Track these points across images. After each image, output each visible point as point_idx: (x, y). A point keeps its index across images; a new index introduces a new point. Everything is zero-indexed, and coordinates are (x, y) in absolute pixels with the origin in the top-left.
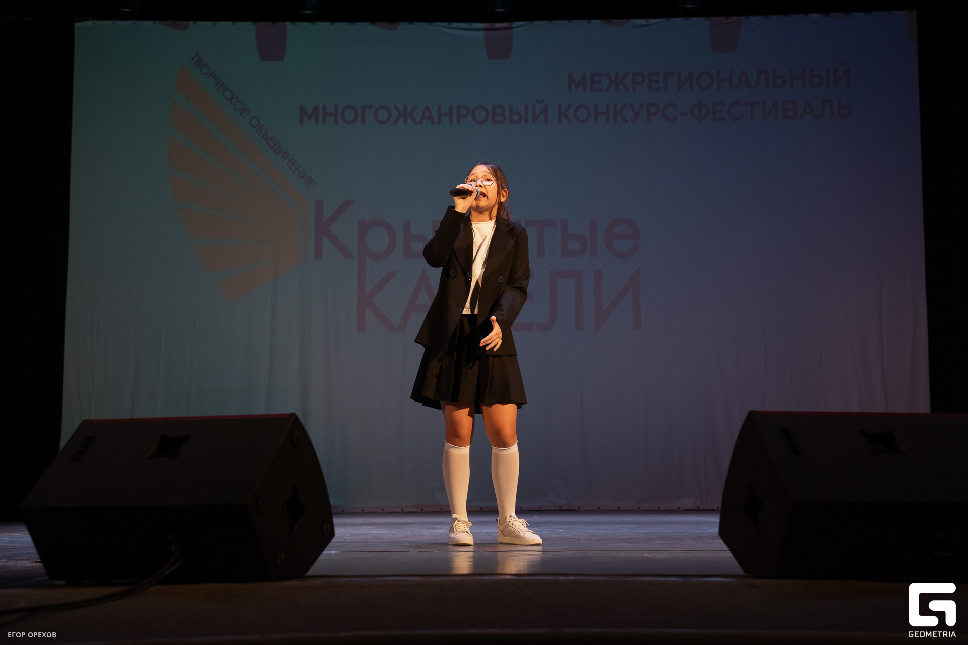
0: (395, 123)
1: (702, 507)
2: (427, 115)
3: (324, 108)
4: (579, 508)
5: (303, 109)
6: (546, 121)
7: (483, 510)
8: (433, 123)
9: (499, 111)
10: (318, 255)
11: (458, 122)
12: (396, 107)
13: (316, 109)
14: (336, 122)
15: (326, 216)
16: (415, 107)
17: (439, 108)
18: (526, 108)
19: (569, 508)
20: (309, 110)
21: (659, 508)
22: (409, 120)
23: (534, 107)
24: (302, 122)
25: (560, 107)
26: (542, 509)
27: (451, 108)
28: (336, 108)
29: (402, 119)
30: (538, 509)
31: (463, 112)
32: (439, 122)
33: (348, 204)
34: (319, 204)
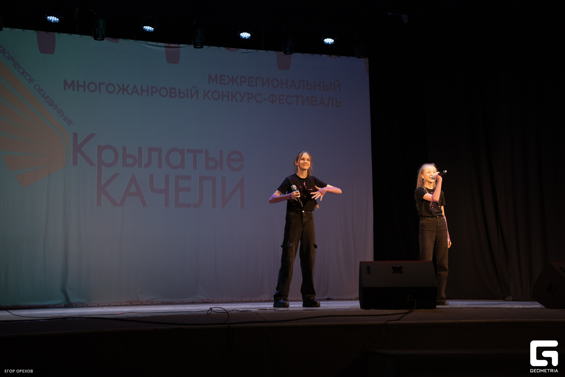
0: (117, 93)
2: (135, 90)
3: (78, 82)
4: (213, 301)
5: (65, 82)
6: (197, 98)
8: (138, 94)
9: (173, 91)
10: (75, 163)
11: (152, 95)
12: (118, 85)
13: (73, 82)
14: (85, 90)
15: (79, 143)
16: (128, 86)
17: (141, 87)
18: (187, 90)
19: (208, 301)
20: (69, 83)
22: (125, 92)
23: (191, 90)
25: (204, 91)
27: (148, 87)
28: (84, 83)
29: (121, 91)
30: (192, 302)
31: (154, 90)
32: (142, 95)
33: (91, 136)
34: (75, 135)
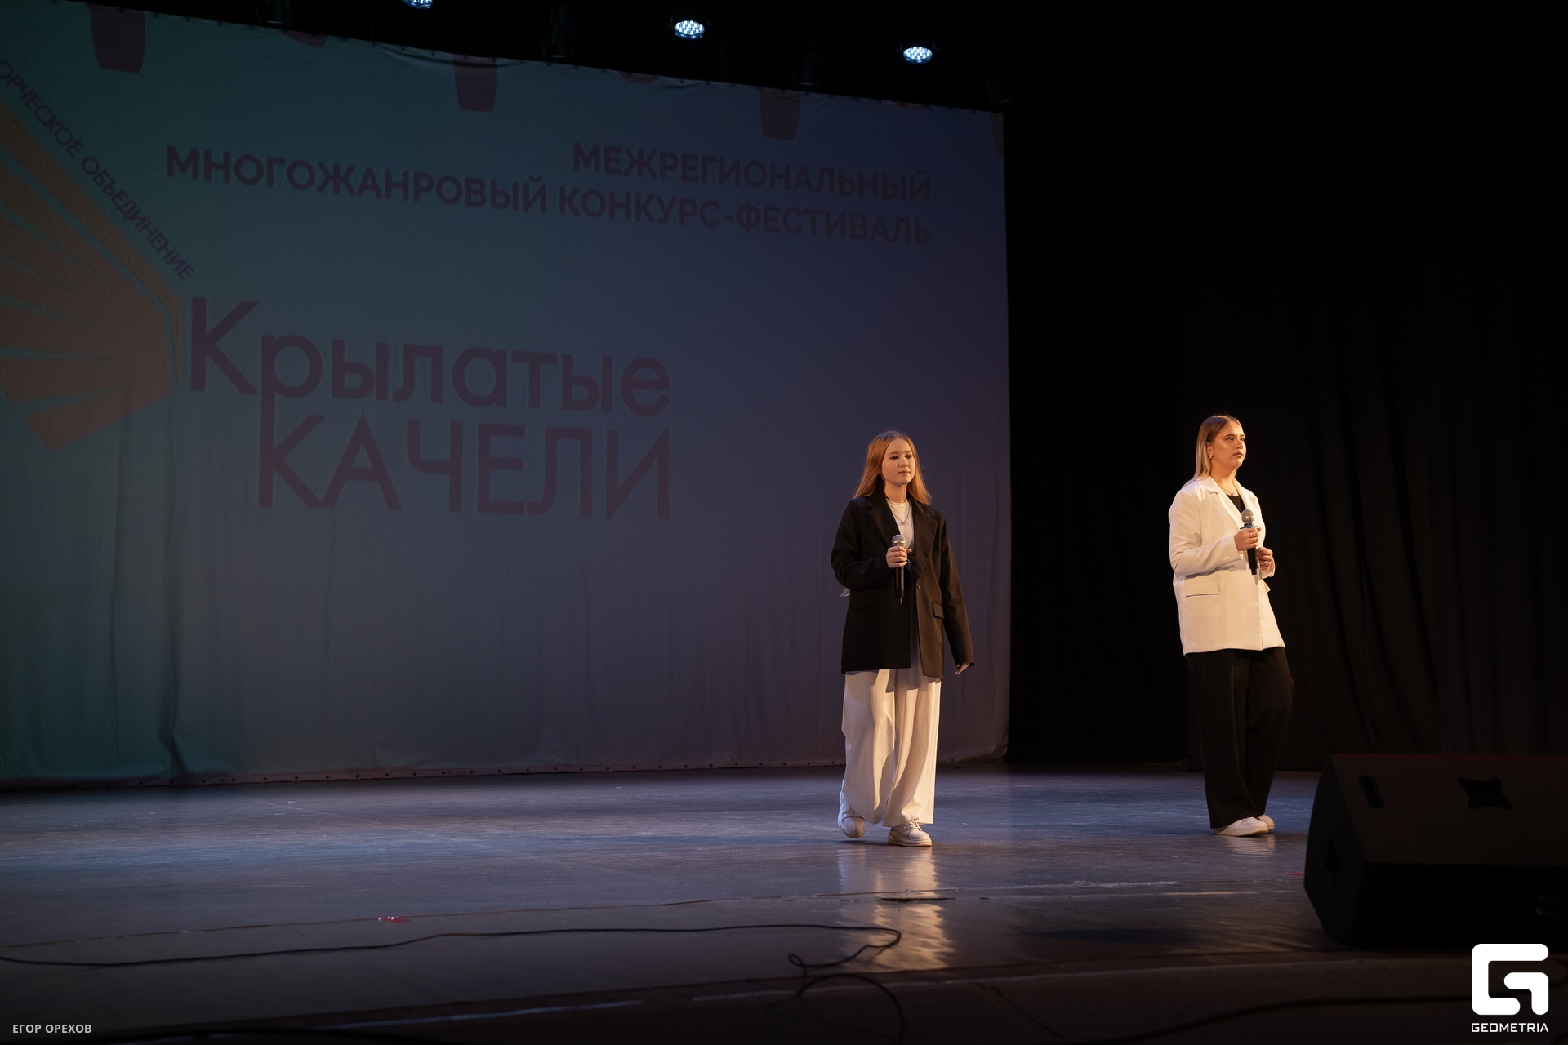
0: (321, 189)
2: (369, 182)
3: (208, 154)
5: (172, 153)
6: (543, 209)
8: (379, 195)
9: (476, 187)
10: (198, 384)
11: (417, 198)
12: (321, 165)
13: (194, 154)
14: (227, 179)
15: (210, 327)
16: (351, 169)
17: (388, 173)
18: (516, 186)
19: (569, 770)
20: (183, 155)
22: (342, 187)
23: (526, 186)
25: (562, 190)
26: (531, 772)
27: (406, 175)
28: (227, 156)
29: (331, 184)
30: (525, 771)
31: (424, 183)
32: (388, 195)
33: (245, 308)
34: (199, 306)
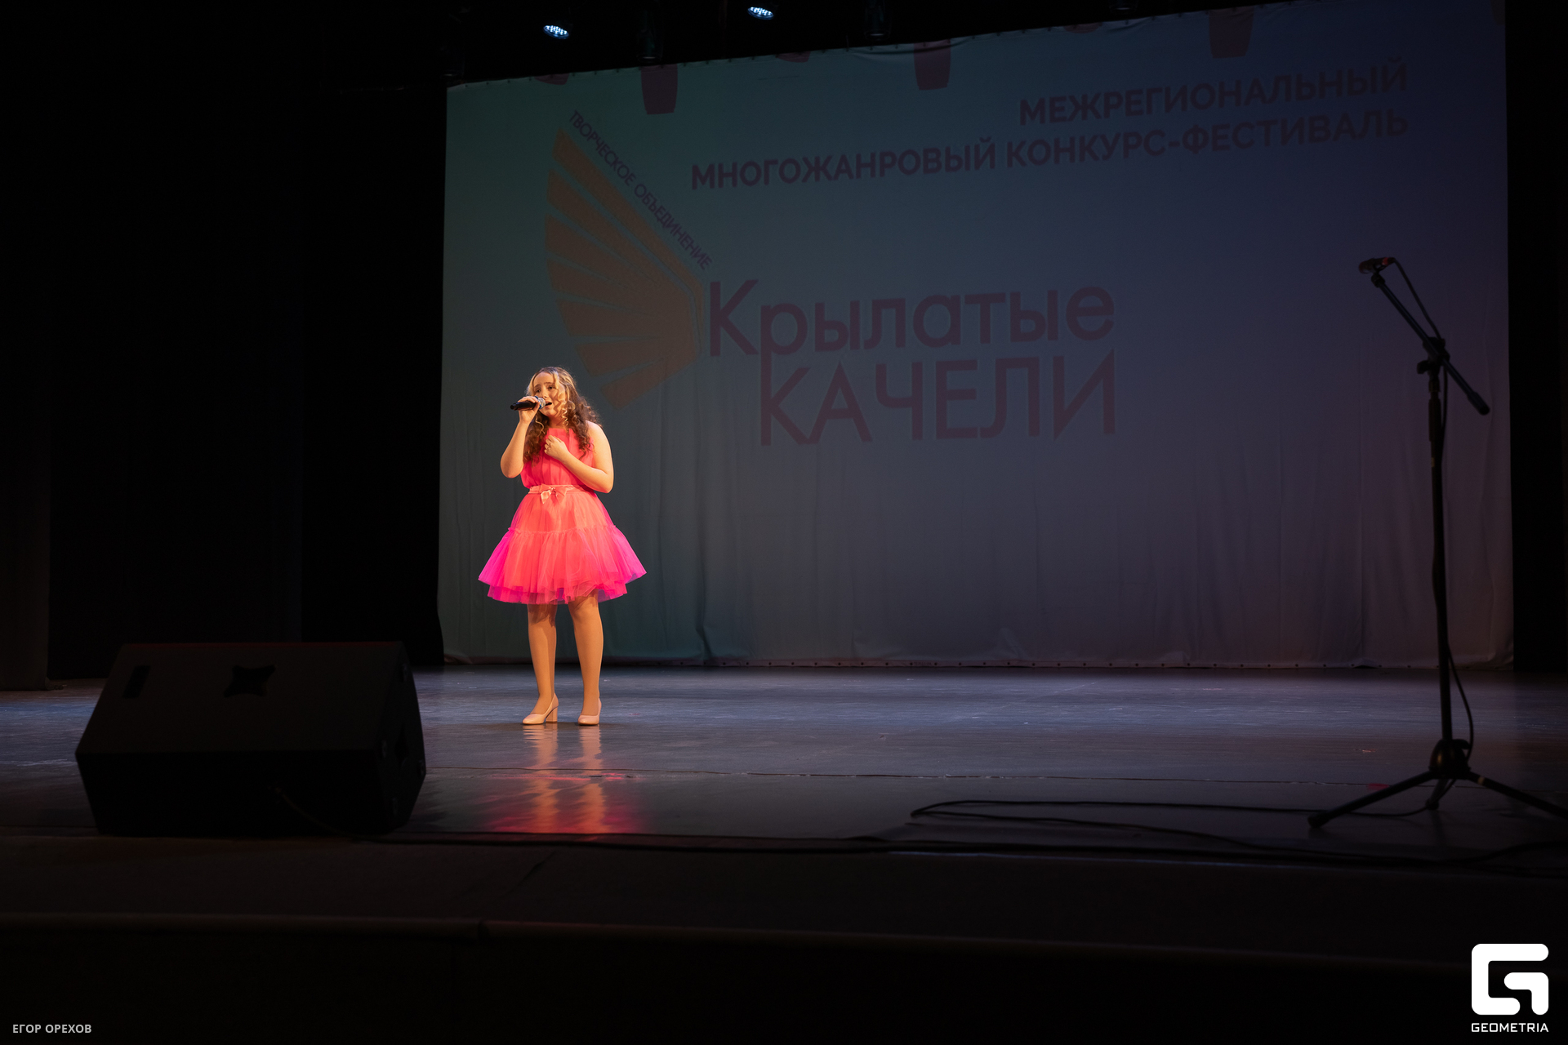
0: (805, 180)
1: (1193, 664)
2: (844, 167)
3: (721, 166)
4: (1034, 665)
5: (696, 170)
6: (992, 166)
7: (914, 665)
8: (851, 177)
9: (932, 156)
10: (715, 351)
11: (882, 174)
12: (806, 160)
13: (711, 168)
14: (735, 184)
15: (723, 304)
16: (829, 158)
17: (859, 157)
18: (967, 149)
19: (1020, 665)
20: (703, 171)
21: (1137, 665)
22: (822, 175)
23: (977, 148)
24: (695, 186)
25: (1010, 145)
26: (987, 665)
27: (873, 156)
28: (735, 165)
29: (813, 174)
30: (982, 665)
31: (888, 160)
32: (859, 176)
33: (748, 286)
34: (715, 288)
